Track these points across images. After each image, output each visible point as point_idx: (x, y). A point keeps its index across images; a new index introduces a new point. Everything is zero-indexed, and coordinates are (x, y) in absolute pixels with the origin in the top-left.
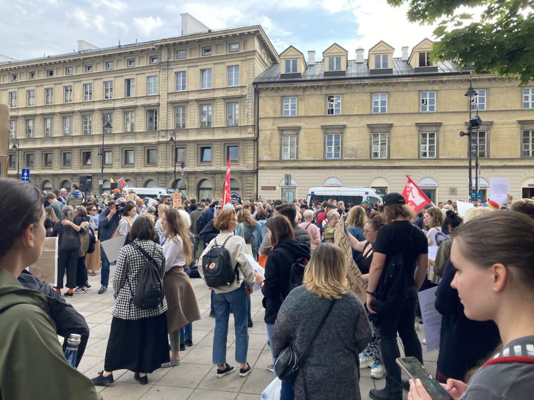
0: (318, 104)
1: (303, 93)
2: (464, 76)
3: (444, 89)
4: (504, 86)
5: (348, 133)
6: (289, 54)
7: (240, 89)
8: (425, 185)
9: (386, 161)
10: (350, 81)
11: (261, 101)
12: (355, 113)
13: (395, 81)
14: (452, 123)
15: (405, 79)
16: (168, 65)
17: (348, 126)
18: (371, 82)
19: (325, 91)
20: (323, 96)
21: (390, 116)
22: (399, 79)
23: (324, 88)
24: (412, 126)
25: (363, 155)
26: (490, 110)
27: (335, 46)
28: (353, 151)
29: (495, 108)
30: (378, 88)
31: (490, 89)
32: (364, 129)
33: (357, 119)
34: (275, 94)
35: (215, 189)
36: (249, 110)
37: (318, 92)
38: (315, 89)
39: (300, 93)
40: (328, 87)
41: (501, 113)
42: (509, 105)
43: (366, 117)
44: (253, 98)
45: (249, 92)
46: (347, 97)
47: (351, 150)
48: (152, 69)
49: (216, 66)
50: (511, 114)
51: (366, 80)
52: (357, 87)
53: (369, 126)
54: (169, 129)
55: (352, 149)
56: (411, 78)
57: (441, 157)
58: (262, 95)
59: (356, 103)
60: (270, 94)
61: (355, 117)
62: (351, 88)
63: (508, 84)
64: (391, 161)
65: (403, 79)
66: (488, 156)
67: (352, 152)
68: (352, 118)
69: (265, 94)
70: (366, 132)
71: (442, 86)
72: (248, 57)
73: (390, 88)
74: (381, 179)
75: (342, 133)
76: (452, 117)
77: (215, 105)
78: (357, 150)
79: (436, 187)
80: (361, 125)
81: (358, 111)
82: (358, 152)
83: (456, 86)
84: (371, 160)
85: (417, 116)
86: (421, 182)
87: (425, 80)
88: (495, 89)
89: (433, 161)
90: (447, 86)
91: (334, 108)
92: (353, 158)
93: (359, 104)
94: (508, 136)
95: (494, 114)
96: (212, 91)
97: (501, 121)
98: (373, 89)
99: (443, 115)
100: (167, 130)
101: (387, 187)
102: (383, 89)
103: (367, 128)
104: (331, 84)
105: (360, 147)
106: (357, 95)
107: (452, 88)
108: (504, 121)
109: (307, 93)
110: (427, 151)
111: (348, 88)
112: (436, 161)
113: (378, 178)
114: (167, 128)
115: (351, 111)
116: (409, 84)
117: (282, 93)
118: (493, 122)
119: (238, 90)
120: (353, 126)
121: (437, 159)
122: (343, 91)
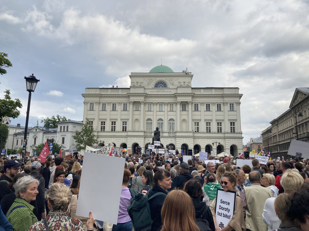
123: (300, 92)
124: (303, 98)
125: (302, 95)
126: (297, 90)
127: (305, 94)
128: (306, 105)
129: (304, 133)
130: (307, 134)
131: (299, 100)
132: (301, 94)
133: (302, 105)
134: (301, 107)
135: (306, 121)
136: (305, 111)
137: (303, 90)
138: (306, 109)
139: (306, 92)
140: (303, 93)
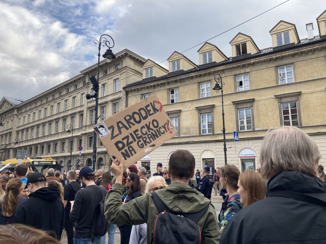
0: (163, 96)
1: (154, 90)
2: (267, 56)
3: (254, 70)
4: (308, 59)
5: (183, 116)
6: (147, 65)
7: (119, 93)
8: (245, 155)
9: (211, 136)
10: (181, 76)
11: (129, 99)
12: (188, 100)
13: (213, 71)
14: (264, 98)
15: (220, 67)
16: (88, 85)
17: (183, 110)
18: (196, 74)
19: (167, 87)
20: (166, 91)
21: (213, 99)
22: (216, 68)
23: (166, 84)
24: (230, 104)
25: (194, 132)
26: (297, 82)
27: (176, 53)
28: (187, 129)
29: (302, 79)
30: (203, 78)
31: (295, 63)
32: (194, 111)
33: (189, 104)
34: (137, 94)
35: (105, 164)
36: (123, 107)
37: (163, 88)
38: (161, 86)
39: (151, 90)
40: (168, 83)
41: (309, 83)
42: (316, 75)
43: (195, 102)
44: (125, 98)
45: (123, 95)
46: (181, 89)
47: (185, 129)
48: (83, 89)
49: (109, 80)
50: (319, 82)
51: (192, 74)
52: (187, 80)
53: (197, 108)
54: (87, 125)
55: (187, 128)
56: (224, 66)
57: (256, 129)
58: (130, 95)
59: (187, 92)
60: (134, 94)
61: (187, 103)
62: (184, 82)
63: (312, 56)
64: (215, 136)
65: (218, 68)
66: (301, 125)
67: (186, 131)
68: (185, 104)
69: (132, 94)
70: (196, 113)
71: (252, 68)
72: (123, 72)
73: (211, 77)
74: (209, 151)
75: (179, 116)
76: (263, 92)
77: (108, 106)
78: (190, 129)
79: (255, 157)
80: (191, 109)
81: (190, 98)
82: (191, 131)
83: (264, 66)
84: (200, 136)
85: (234, 96)
86: (241, 153)
87: (236, 65)
88: (300, 62)
89: (249, 133)
90: (257, 68)
91: (175, 98)
92: (188, 135)
93: (190, 92)
94: (319, 104)
95: (302, 85)
96: (106, 97)
97: (309, 91)
98: (199, 80)
99: (255, 92)
100: (86, 126)
101: (214, 158)
102: (206, 78)
103: (196, 111)
104: (169, 81)
105: (191, 126)
106: (188, 86)
107: (261, 68)
108: (312, 90)
109: (156, 90)
110: (245, 124)
111: (182, 82)
112: (252, 133)
113: (207, 151)
114: (86, 124)
115: (185, 98)
116: (226, 71)
117: (142, 92)
118: (301, 92)
119: (118, 94)
120: (186, 110)
121: (254, 131)
122: (179, 84)
123: (7, 101)
124: (8, 108)
125: (9, 105)
126: (5, 99)
127: (11, 105)
128: (10, 116)
129: (2, 145)
130: (5, 146)
131: (4, 110)
132: (7, 104)
133: (5, 116)
134: (4, 117)
135: (7, 132)
136: (8, 122)
137: (9, 100)
138: (9, 120)
139: (13, 103)
140: (10, 103)
